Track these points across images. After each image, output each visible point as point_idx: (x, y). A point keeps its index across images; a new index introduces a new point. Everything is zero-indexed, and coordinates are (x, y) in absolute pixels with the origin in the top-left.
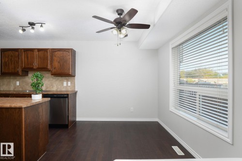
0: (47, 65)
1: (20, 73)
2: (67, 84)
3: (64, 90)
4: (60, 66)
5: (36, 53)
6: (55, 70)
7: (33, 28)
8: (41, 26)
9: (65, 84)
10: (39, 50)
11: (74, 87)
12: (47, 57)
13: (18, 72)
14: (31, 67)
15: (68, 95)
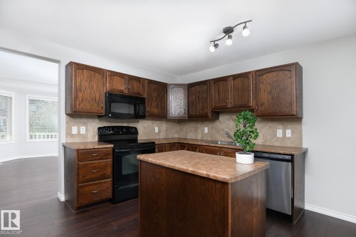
0: (248, 101)
1: (210, 115)
2: (284, 134)
3: (277, 144)
4: (273, 99)
5: (231, 82)
6: (263, 108)
7: (230, 37)
8: (245, 27)
9: (280, 133)
10: (235, 77)
11: (301, 139)
12: (249, 86)
13: (207, 113)
14: (225, 105)
15: (292, 156)
